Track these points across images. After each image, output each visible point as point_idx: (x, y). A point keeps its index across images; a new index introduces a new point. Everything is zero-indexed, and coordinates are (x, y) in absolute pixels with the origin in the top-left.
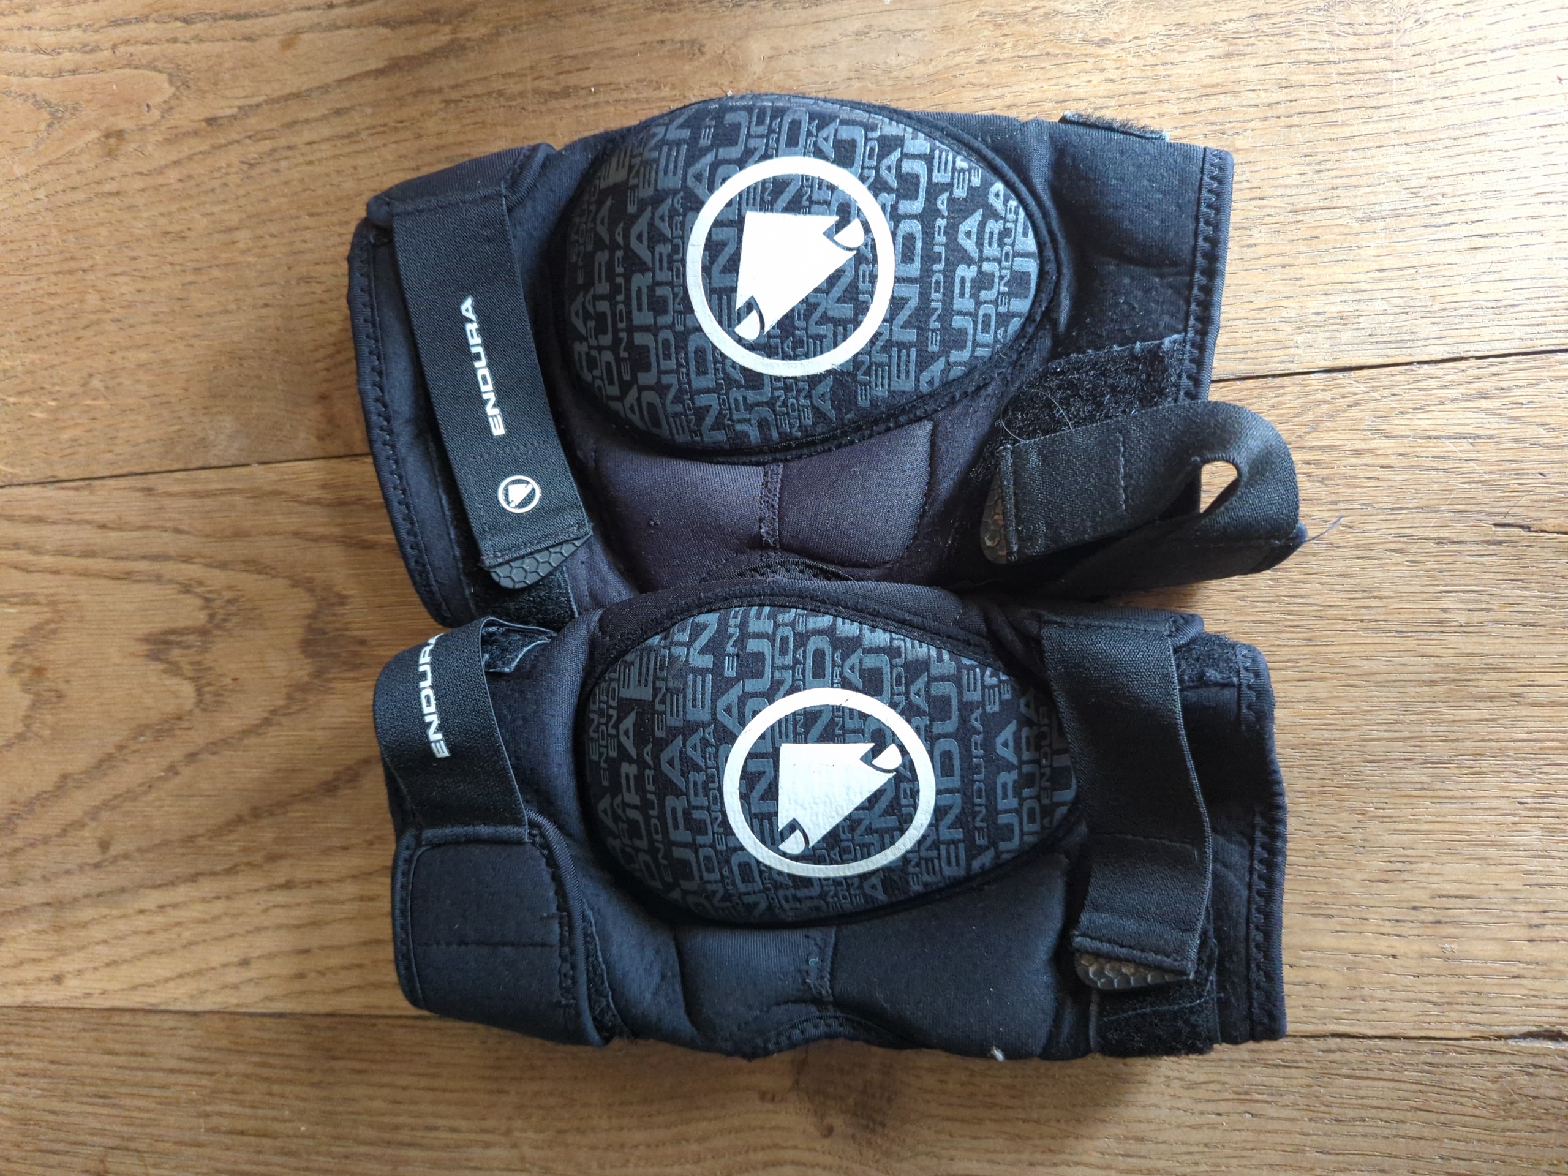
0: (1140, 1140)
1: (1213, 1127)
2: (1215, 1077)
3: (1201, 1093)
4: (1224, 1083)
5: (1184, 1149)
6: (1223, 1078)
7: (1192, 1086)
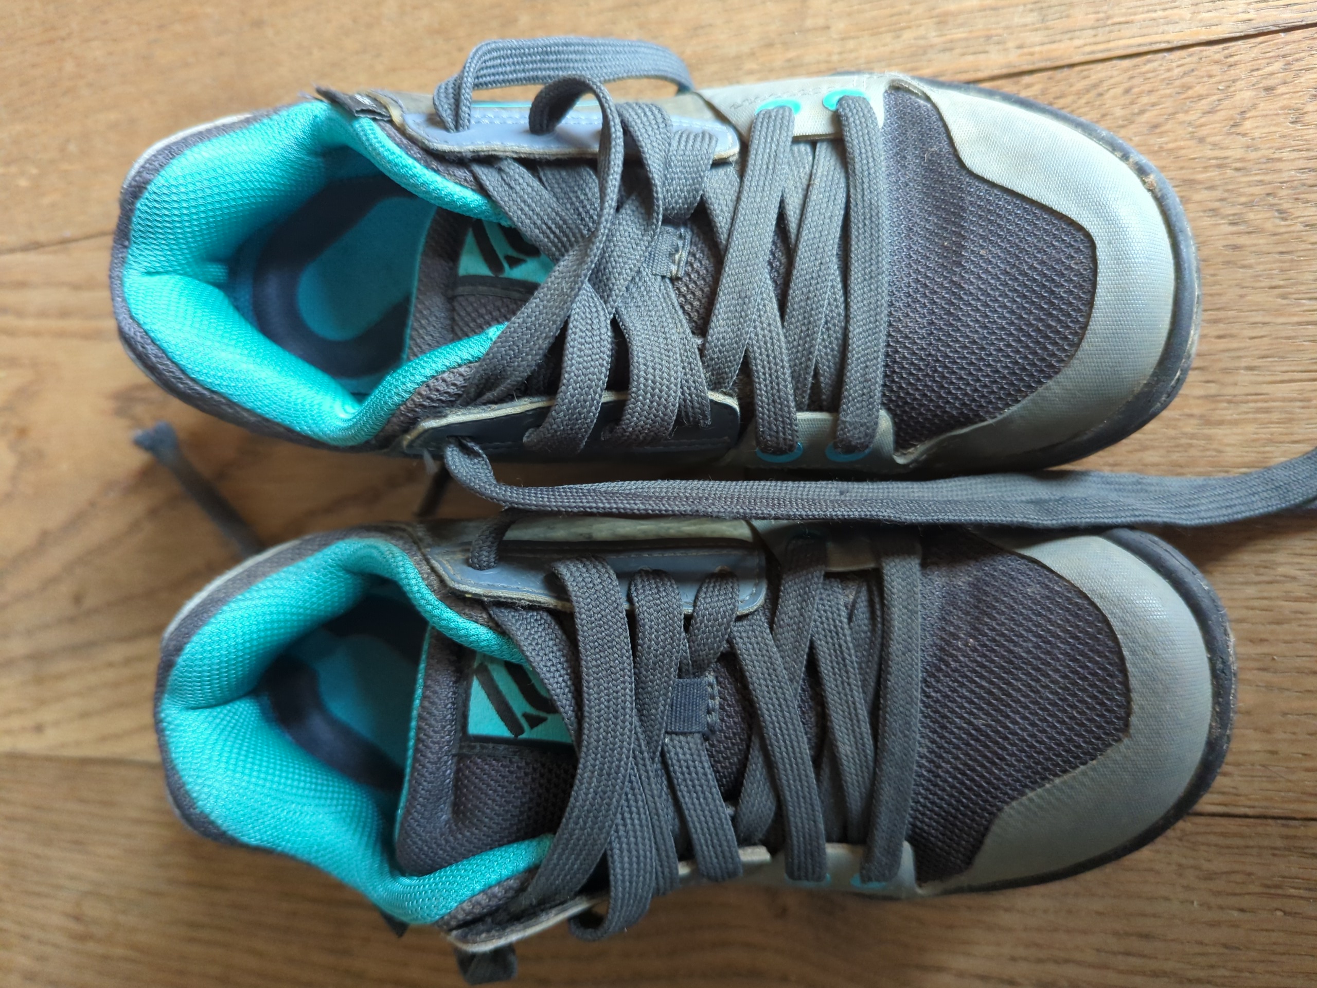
0: (1146, 936)
1: (1234, 925)
2: (1237, 867)
3: (1220, 884)
4: (1250, 874)
5: (1197, 949)
6: (1248, 869)
7: (1210, 876)
